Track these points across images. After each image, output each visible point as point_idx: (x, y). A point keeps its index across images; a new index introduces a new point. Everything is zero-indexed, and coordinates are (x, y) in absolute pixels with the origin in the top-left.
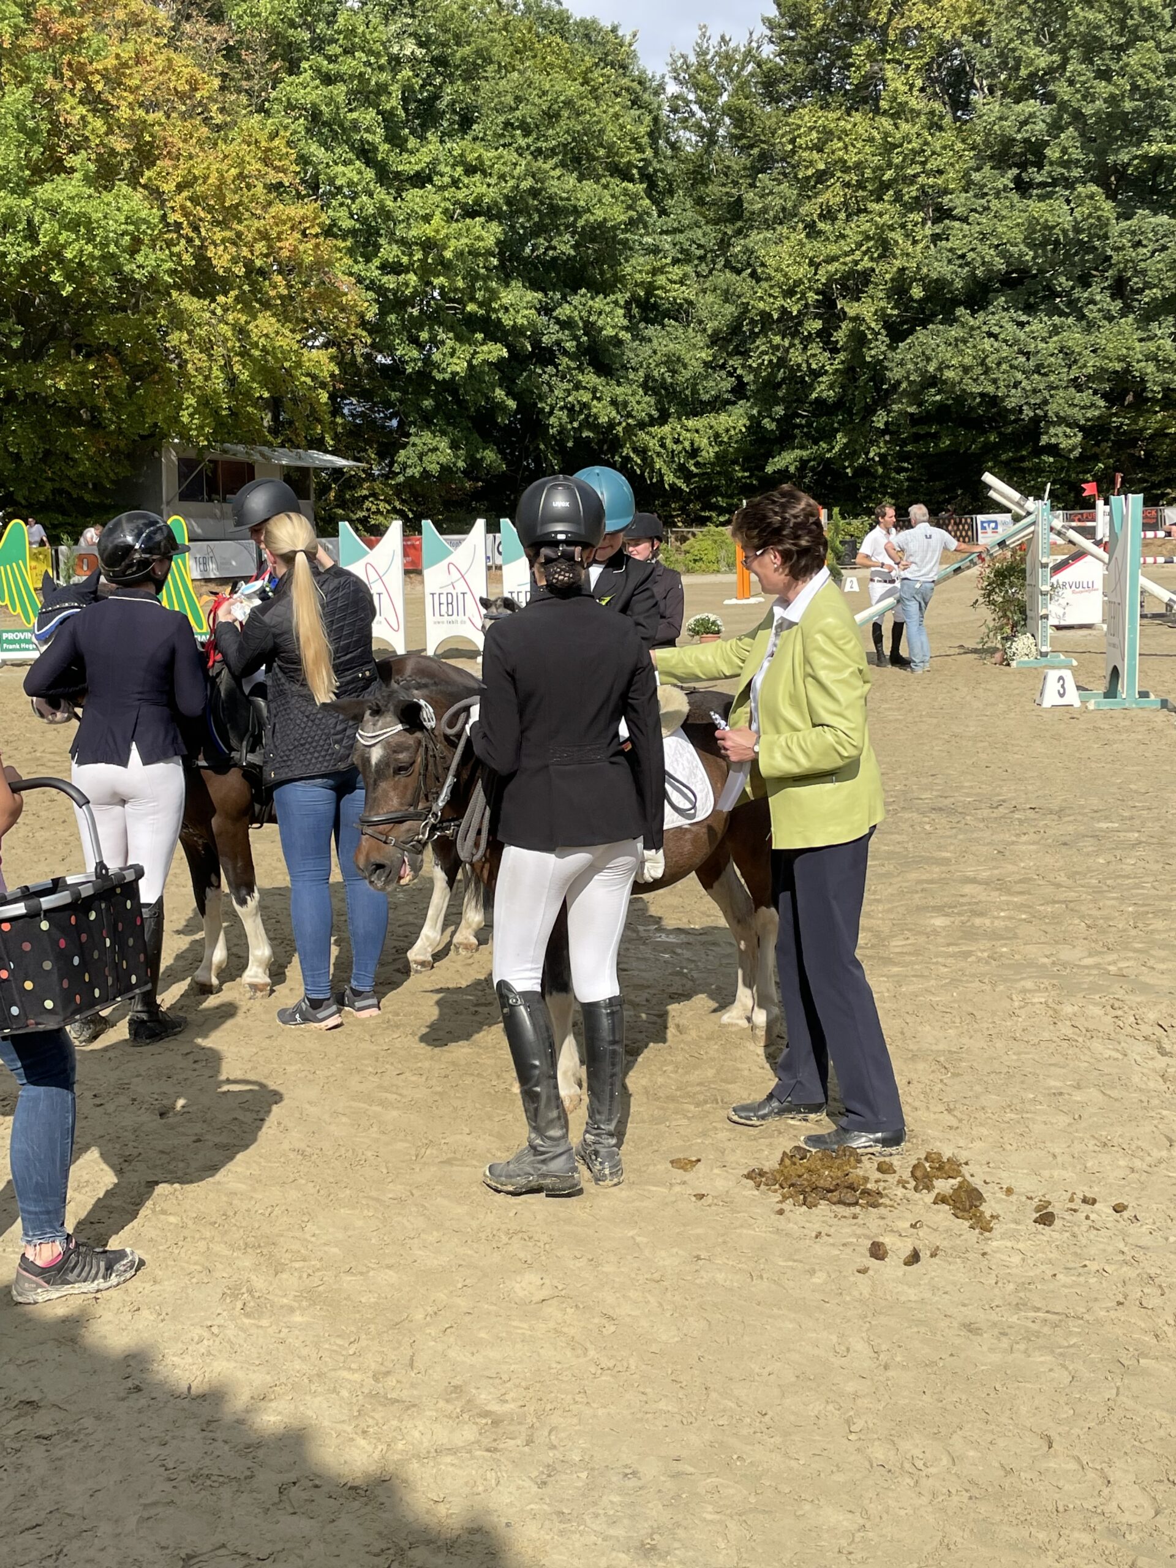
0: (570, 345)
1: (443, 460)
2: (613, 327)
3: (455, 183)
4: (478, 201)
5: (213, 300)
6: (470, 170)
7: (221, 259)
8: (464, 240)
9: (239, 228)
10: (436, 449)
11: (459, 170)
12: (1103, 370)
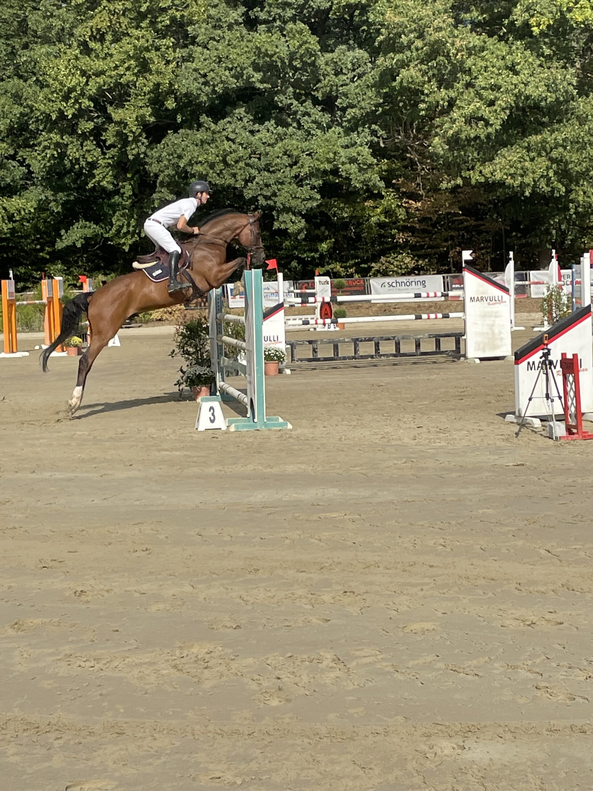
12: (318, 170)
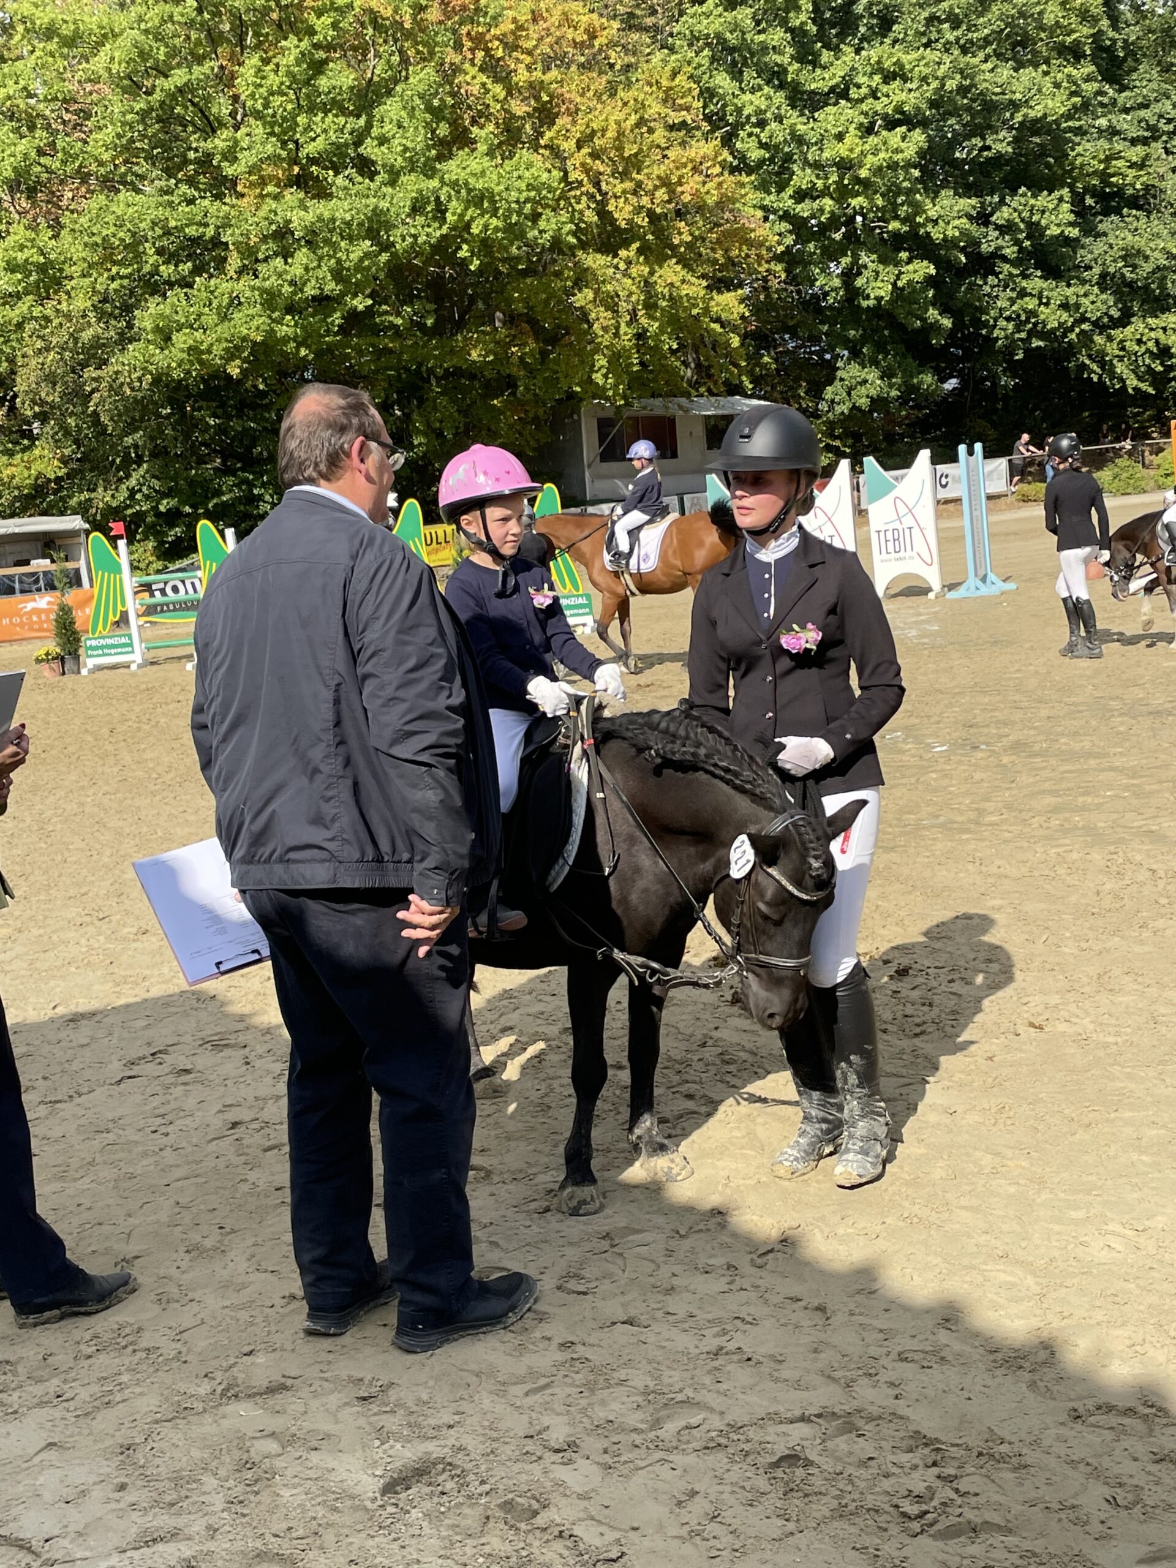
0: (1010, 251)
1: (873, 392)
2: (1058, 225)
3: (874, 94)
4: (899, 109)
5: (616, 255)
6: (888, 78)
7: (622, 212)
8: (882, 155)
9: (639, 177)
10: (865, 381)
11: (877, 78)
